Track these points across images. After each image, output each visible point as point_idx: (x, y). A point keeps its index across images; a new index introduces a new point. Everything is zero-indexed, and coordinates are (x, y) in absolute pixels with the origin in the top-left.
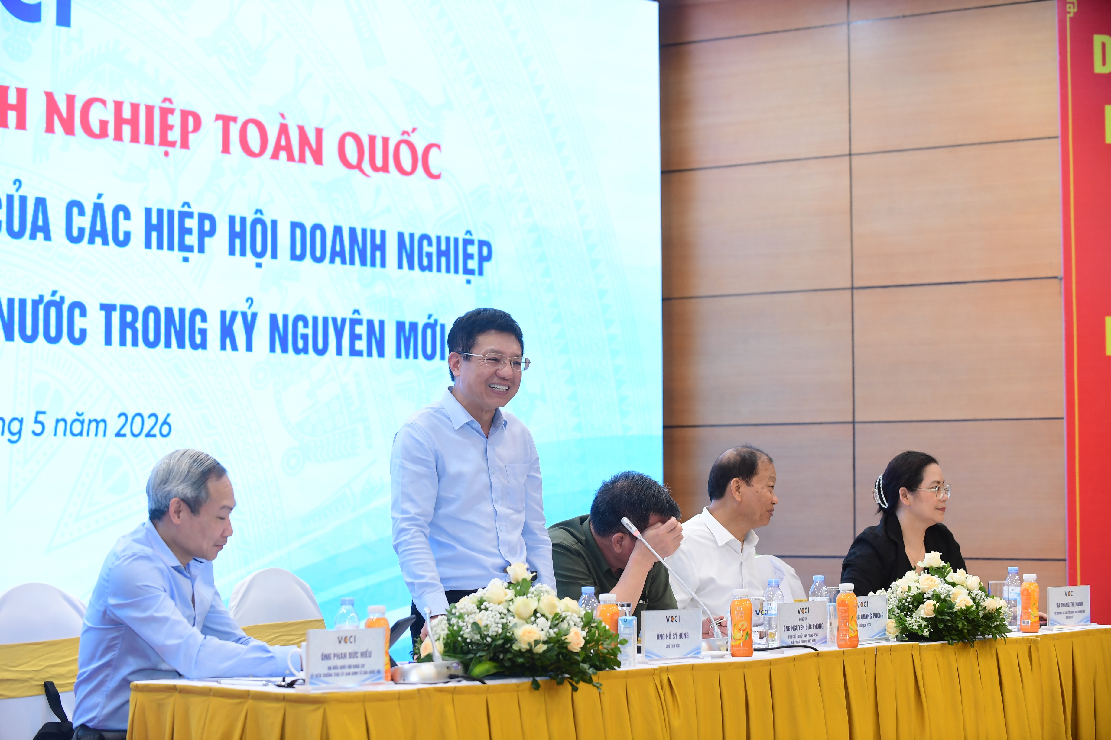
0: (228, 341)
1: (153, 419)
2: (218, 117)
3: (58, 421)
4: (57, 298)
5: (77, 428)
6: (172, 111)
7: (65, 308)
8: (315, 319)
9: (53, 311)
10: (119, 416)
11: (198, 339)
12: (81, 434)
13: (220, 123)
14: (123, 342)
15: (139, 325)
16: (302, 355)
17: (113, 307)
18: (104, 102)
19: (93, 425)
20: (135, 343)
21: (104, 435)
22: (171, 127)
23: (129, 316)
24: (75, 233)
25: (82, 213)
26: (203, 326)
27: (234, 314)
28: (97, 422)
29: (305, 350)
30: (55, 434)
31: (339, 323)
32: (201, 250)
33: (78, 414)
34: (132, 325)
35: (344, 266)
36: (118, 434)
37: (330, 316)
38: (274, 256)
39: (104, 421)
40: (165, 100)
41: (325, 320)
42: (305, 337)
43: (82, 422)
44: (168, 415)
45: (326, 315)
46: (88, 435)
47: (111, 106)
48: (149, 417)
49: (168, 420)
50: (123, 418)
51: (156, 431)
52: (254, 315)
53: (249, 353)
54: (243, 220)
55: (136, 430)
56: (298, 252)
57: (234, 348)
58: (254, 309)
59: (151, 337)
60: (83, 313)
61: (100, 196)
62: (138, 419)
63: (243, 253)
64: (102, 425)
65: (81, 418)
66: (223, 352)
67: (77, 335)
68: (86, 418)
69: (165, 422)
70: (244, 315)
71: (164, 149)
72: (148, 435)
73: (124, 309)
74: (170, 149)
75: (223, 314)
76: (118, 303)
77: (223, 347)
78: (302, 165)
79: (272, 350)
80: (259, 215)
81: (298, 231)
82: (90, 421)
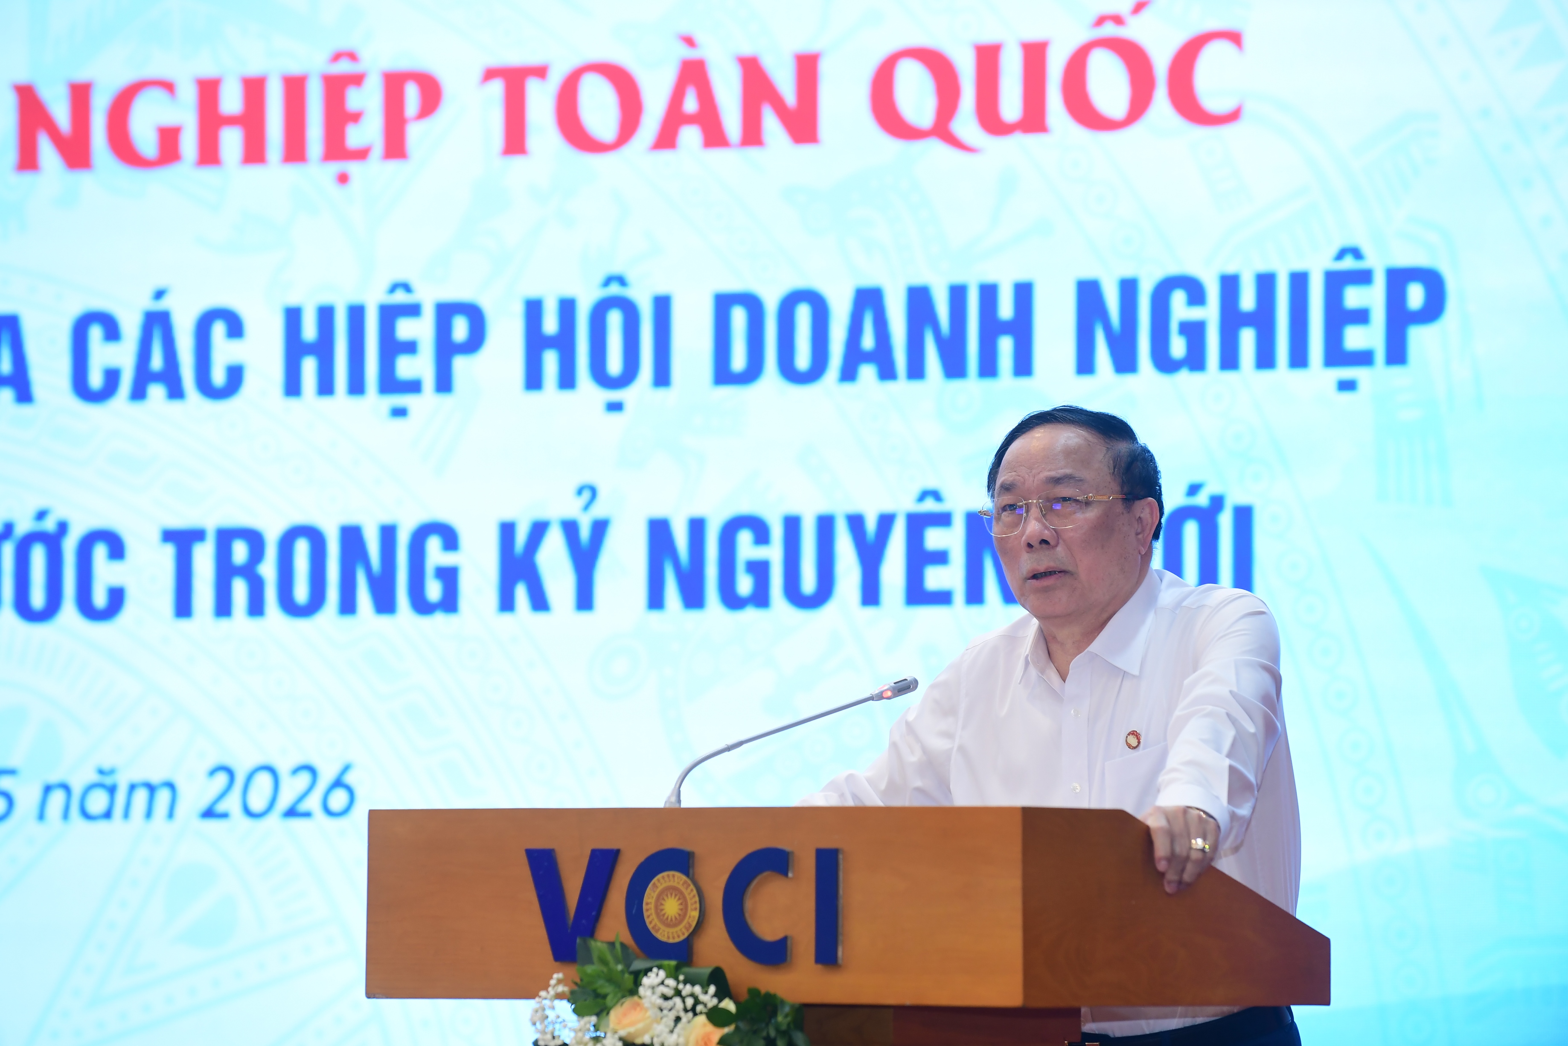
0: (521, 593)
1: (304, 778)
2: (490, 74)
3: (48, 789)
4: (49, 525)
5: (98, 802)
6: (357, 80)
7: (70, 547)
8: (792, 525)
9: (38, 556)
10: (213, 772)
11: (434, 590)
12: (108, 815)
13: (497, 87)
14: (223, 607)
15: (268, 570)
16: (751, 613)
17: (198, 535)
18: (168, 87)
19: (141, 796)
20: (256, 607)
21: (171, 814)
22: (356, 117)
23: (240, 552)
24: (96, 380)
25: (112, 332)
26: (448, 559)
27: (539, 530)
28: (151, 789)
29: (760, 598)
30: (41, 816)
31: (871, 526)
32: (444, 383)
33: (101, 772)
34: (249, 572)
35: (889, 385)
36: (209, 814)
37: (840, 510)
38: (662, 378)
39: (171, 786)
40: (337, 57)
41: (825, 525)
42: (759, 570)
43: (112, 790)
44: (346, 768)
45: (825, 508)
46: (126, 814)
47: (188, 94)
48: (296, 771)
49: (349, 779)
50: (222, 779)
51: (313, 803)
52: (600, 528)
53: (585, 616)
54: (567, 308)
55: (257, 803)
56: (739, 361)
57: (539, 602)
58: (599, 511)
59: (301, 593)
60: (117, 549)
61: (159, 294)
62: (264, 781)
63: (567, 380)
64: (163, 797)
65: (108, 781)
66: (507, 617)
67: (100, 599)
68: (123, 782)
69: (338, 783)
70: (570, 528)
71: (335, 167)
72: (291, 813)
73: (225, 537)
74: (353, 168)
75: (507, 530)
76: (211, 523)
77: (507, 603)
78: (752, 152)
79: (656, 600)
80: (615, 289)
81: (739, 317)
82: (132, 787)
